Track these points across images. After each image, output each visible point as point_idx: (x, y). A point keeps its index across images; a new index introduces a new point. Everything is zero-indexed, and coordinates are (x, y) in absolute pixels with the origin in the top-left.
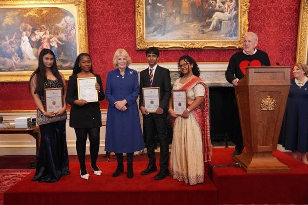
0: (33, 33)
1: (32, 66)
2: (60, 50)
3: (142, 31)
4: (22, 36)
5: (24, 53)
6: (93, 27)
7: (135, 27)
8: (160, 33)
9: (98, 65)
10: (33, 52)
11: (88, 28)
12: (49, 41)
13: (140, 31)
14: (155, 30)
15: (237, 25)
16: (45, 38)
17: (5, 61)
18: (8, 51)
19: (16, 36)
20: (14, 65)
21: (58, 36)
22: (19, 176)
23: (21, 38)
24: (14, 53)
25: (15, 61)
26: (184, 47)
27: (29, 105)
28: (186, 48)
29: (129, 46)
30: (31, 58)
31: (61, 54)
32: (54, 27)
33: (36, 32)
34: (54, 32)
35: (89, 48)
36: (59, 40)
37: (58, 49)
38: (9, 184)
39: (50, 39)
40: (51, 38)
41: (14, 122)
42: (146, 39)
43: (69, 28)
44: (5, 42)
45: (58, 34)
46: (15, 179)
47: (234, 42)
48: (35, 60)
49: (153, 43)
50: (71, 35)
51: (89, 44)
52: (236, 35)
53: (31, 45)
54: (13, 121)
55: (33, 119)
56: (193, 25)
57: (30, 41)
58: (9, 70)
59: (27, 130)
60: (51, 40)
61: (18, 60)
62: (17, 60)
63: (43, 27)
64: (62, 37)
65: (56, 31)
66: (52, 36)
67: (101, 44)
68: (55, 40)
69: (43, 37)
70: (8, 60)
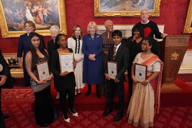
0: (32, 7)
2: (49, 17)
3: (97, 6)
4: (26, 9)
5: (28, 20)
6: (68, 3)
7: (93, 3)
8: (108, 7)
10: (34, 19)
11: (65, 3)
12: (42, 12)
13: (96, 5)
14: (106, 5)
15: (154, 2)
16: (40, 10)
18: (19, 19)
19: (22, 9)
20: (23, 27)
21: (48, 9)
23: (25, 11)
24: (22, 20)
25: (23, 24)
26: (122, 15)
28: (123, 16)
29: (90, 15)
31: (50, 20)
32: (44, 3)
33: (34, 7)
34: (45, 7)
35: (66, 16)
36: (48, 11)
37: (47, 17)
39: (43, 11)
40: (43, 10)
42: (100, 10)
43: (54, 4)
44: (16, 13)
45: (47, 8)
47: (151, 13)
49: (104, 13)
50: (55, 8)
51: (66, 13)
52: (153, 8)
53: (32, 15)
56: (128, 2)
57: (31, 12)
58: (20, 30)
60: (43, 12)
63: (38, 4)
64: (49, 9)
65: (46, 6)
66: (44, 9)
67: (73, 13)
68: (46, 11)
69: (38, 10)
70: (19, 24)
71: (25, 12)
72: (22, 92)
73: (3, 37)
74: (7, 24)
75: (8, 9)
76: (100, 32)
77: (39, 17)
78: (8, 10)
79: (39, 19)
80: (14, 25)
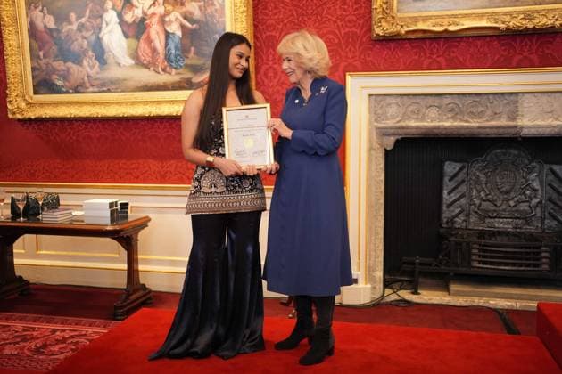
1: (125, 80)
2: (187, 41)
4: (105, 11)
5: (107, 50)
9: (275, 78)
10: (129, 47)
12: (162, 21)
16: (154, 14)
17: (68, 69)
18: (75, 47)
19: (91, 11)
20: (86, 78)
21: (184, 9)
22: (85, 335)
23: (101, 17)
24: (85, 52)
25: (88, 69)
26: (503, 26)
27: (116, 173)
28: (508, 29)
29: (354, 29)
30: (123, 63)
31: (189, 51)
33: (135, 1)
36: (185, 18)
37: (181, 39)
38: (62, 353)
39: (164, 16)
40: (167, 13)
41: (82, 210)
42: (398, 11)
44: (69, 27)
45: (183, 4)
46: (77, 342)
48: (131, 66)
49: (415, 20)
50: (213, 5)
51: (256, 26)
53: (123, 32)
54: (80, 207)
55: (121, 204)
57: (122, 22)
58: (77, 91)
59: (109, 228)
60: (167, 19)
61: (94, 66)
62: (92, 67)
64: (191, 10)
66: (169, 8)
67: (286, 24)
68: (177, 18)
69: (149, 12)
70: (74, 67)
71: (99, 19)
72: (35, 333)
73: (10, 116)
74: (33, 69)
75: (42, 11)
76: (397, 104)
77: (149, 41)
78: (42, 14)
79: (148, 51)
80: (54, 71)
